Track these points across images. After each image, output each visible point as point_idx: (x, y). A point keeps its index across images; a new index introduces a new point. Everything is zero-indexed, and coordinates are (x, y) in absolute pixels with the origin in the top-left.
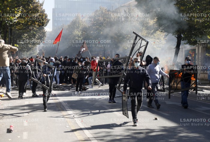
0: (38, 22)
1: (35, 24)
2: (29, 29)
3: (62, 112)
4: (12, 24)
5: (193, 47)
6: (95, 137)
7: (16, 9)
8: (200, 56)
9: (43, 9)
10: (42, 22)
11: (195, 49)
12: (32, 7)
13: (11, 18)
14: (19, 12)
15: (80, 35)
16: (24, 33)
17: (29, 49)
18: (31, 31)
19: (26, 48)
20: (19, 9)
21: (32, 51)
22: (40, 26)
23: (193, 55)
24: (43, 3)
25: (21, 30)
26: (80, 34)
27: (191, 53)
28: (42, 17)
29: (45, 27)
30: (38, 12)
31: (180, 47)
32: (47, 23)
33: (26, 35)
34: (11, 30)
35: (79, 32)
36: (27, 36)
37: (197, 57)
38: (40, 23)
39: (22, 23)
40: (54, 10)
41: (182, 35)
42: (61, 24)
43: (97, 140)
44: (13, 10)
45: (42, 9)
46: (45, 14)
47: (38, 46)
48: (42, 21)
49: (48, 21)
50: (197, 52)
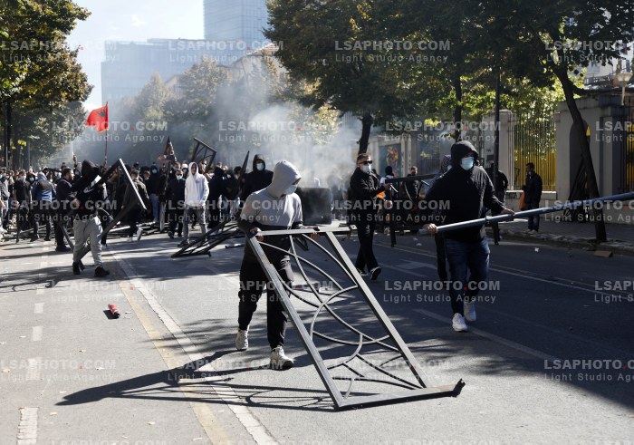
0: (67, 91)
1: (61, 97)
2: (47, 106)
3: (118, 281)
4: (9, 98)
6: (185, 333)
7: (17, 65)
8: (409, 158)
9: (77, 63)
10: (76, 93)
11: (399, 145)
12: (52, 59)
13: (7, 82)
14: (22, 69)
15: (159, 118)
16: (38, 115)
17: (51, 151)
18: (51, 110)
19: (46, 149)
20: (22, 64)
21: (60, 155)
22: (70, 100)
23: (396, 157)
24: (77, 51)
25: (32, 109)
26: (160, 115)
27: (392, 153)
28: (75, 81)
29: (83, 100)
30: (66, 70)
31: (370, 140)
32: (87, 93)
33: (44, 119)
34: (9, 109)
35: (158, 111)
36: (45, 123)
37: (403, 160)
38: (71, 93)
39: (32, 95)
40: (105, 66)
41: (372, 116)
42: (121, 96)
43: (189, 337)
44: (10, 65)
45: (73, 63)
46: (82, 75)
47: (72, 142)
48: (76, 90)
49: (90, 90)
50: (403, 150)
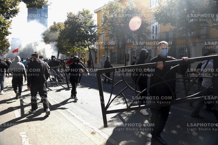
5: (63, 55)
36: (2, 51)
45: (8, 41)
48: (8, 46)
